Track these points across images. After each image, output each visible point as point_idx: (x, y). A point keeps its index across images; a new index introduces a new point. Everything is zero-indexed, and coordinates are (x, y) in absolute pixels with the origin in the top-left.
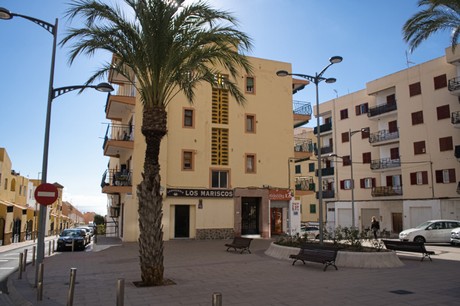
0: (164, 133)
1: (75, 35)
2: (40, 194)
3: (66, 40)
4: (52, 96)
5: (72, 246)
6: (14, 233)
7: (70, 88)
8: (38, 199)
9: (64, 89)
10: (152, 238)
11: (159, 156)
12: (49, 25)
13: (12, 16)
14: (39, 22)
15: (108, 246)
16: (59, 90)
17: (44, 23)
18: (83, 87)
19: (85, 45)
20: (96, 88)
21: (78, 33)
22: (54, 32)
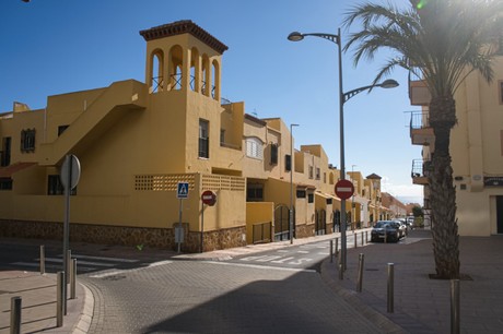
0: (453, 122)
1: (355, 39)
2: (339, 189)
3: (348, 45)
4: (343, 101)
5: (386, 237)
6: (334, 224)
7: (357, 91)
8: (338, 194)
9: (352, 92)
10: (445, 231)
11: (450, 147)
12: (333, 36)
13: (302, 36)
14: (324, 35)
15: (419, 239)
16: (348, 94)
17: (329, 36)
18: (371, 87)
19: (366, 47)
20: (382, 86)
21: (357, 36)
22: (338, 42)
